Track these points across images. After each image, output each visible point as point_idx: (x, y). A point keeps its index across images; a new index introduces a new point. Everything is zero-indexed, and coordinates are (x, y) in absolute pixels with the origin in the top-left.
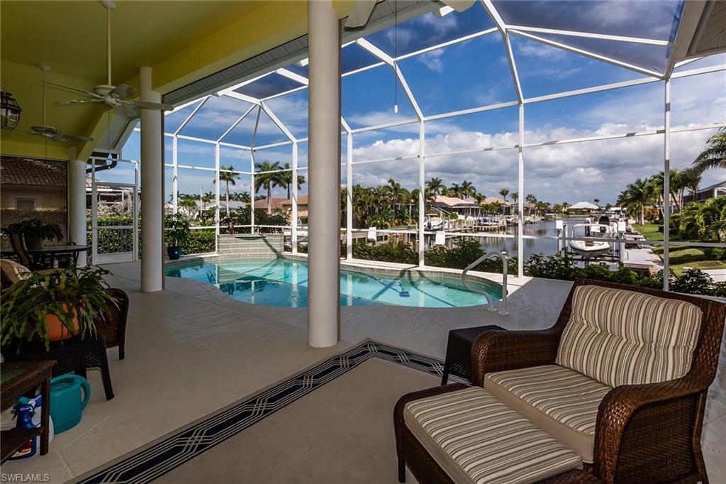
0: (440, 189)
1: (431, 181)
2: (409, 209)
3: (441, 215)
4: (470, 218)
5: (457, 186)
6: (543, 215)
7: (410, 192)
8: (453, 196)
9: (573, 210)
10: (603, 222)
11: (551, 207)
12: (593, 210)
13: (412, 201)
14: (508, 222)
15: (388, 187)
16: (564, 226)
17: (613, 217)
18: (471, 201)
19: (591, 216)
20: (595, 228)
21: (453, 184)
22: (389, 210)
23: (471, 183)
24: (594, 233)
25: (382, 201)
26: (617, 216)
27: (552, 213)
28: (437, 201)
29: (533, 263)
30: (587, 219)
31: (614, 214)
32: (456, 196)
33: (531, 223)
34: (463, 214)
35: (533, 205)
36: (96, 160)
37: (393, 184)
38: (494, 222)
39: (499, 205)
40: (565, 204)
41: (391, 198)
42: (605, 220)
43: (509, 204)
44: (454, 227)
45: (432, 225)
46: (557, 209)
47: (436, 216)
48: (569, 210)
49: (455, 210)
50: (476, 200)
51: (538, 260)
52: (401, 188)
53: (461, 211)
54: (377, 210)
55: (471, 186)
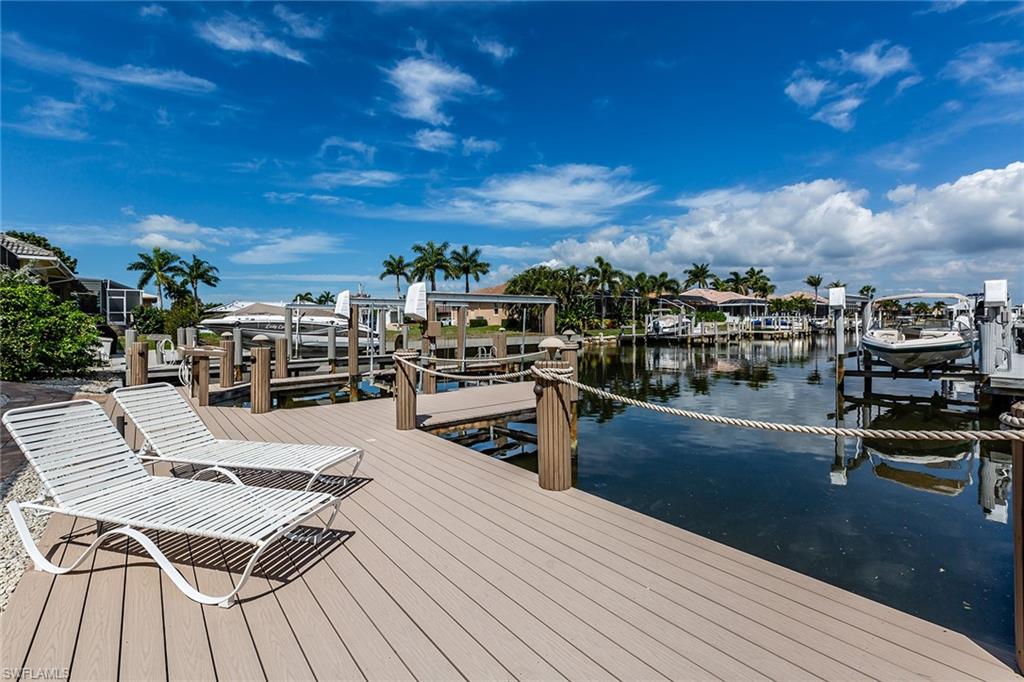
0: (710, 281)
1: (693, 268)
5: (737, 275)
7: (634, 277)
8: (730, 290)
13: (637, 291)
15: (591, 268)
21: (731, 273)
32: (733, 290)
34: (737, 315)
37: (602, 265)
38: (785, 324)
39: (805, 301)
45: (661, 326)
53: (736, 311)
55: (762, 274)
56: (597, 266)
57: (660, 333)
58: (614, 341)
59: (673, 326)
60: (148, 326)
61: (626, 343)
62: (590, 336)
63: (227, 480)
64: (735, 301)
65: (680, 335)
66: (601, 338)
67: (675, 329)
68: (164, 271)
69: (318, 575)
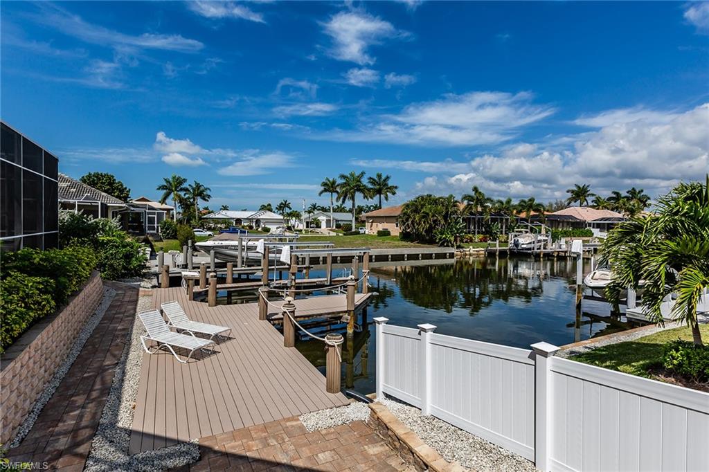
1: (575, 189)
21: (615, 193)
37: (476, 192)
45: (521, 243)
56: (473, 193)
57: (520, 248)
58: (482, 252)
59: (530, 243)
60: (168, 234)
61: (491, 254)
62: (462, 248)
63: (191, 335)
64: (607, 219)
65: (536, 250)
66: (471, 249)
67: (532, 245)
68: (178, 191)
69: (207, 360)
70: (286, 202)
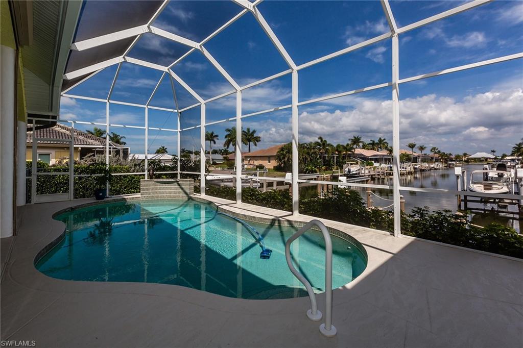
0: (361, 144)
1: (353, 138)
2: (334, 158)
3: (359, 163)
4: (383, 165)
5: (374, 141)
6: (446, 163)
7: (335, 146)
8: (371, 149)
9: (472, 159)
10: (500, 168)
11: (453, 157)
12: (490, 158)
13: (337, 153)
14: (415, 168)
15: (318, 143)
16: (463, 172)
17: (509, 164)
18: (384, 152)
19: (488, 164)
20: (493, 174)
21: (371, 140)
22: (318, 159)
23: (385, 139)
24: (492, 178)
25: (313, 153)
26: (513, 164)
27: (454, 161)
28: (356, 152)
29: (417, 217)
30: (485, 166)
31: (510, 162)
32: (373, 149)
33: (435, 169)
34: (378, 163)
35: (437, 155)
36: (36, 121)
37: (322, 141)
38: (403, 168)
39: (408, 155)
40: (465, 155)
41: (320, 150)
42: (502, 167)
43: (416, 155)
44: (369, 172)
45: (352, 171)
46: (458, 158)
47: (355, 164)
48: (468, 159)
49: (372, 159)
50: (388, 152)
51: (422, 215)
52: (328, 143)
53: (376, 160)
54: (309, 159)
55: (385, 141)
56: (319, 141)
57: (351, 173)
61: (335, 178)
64: (375, 155)
65: (360, 175)
70: (163, 148)
